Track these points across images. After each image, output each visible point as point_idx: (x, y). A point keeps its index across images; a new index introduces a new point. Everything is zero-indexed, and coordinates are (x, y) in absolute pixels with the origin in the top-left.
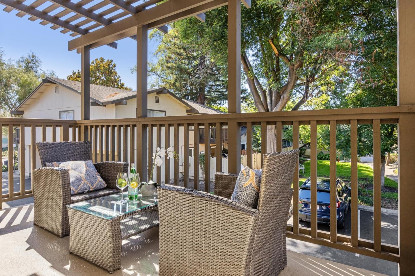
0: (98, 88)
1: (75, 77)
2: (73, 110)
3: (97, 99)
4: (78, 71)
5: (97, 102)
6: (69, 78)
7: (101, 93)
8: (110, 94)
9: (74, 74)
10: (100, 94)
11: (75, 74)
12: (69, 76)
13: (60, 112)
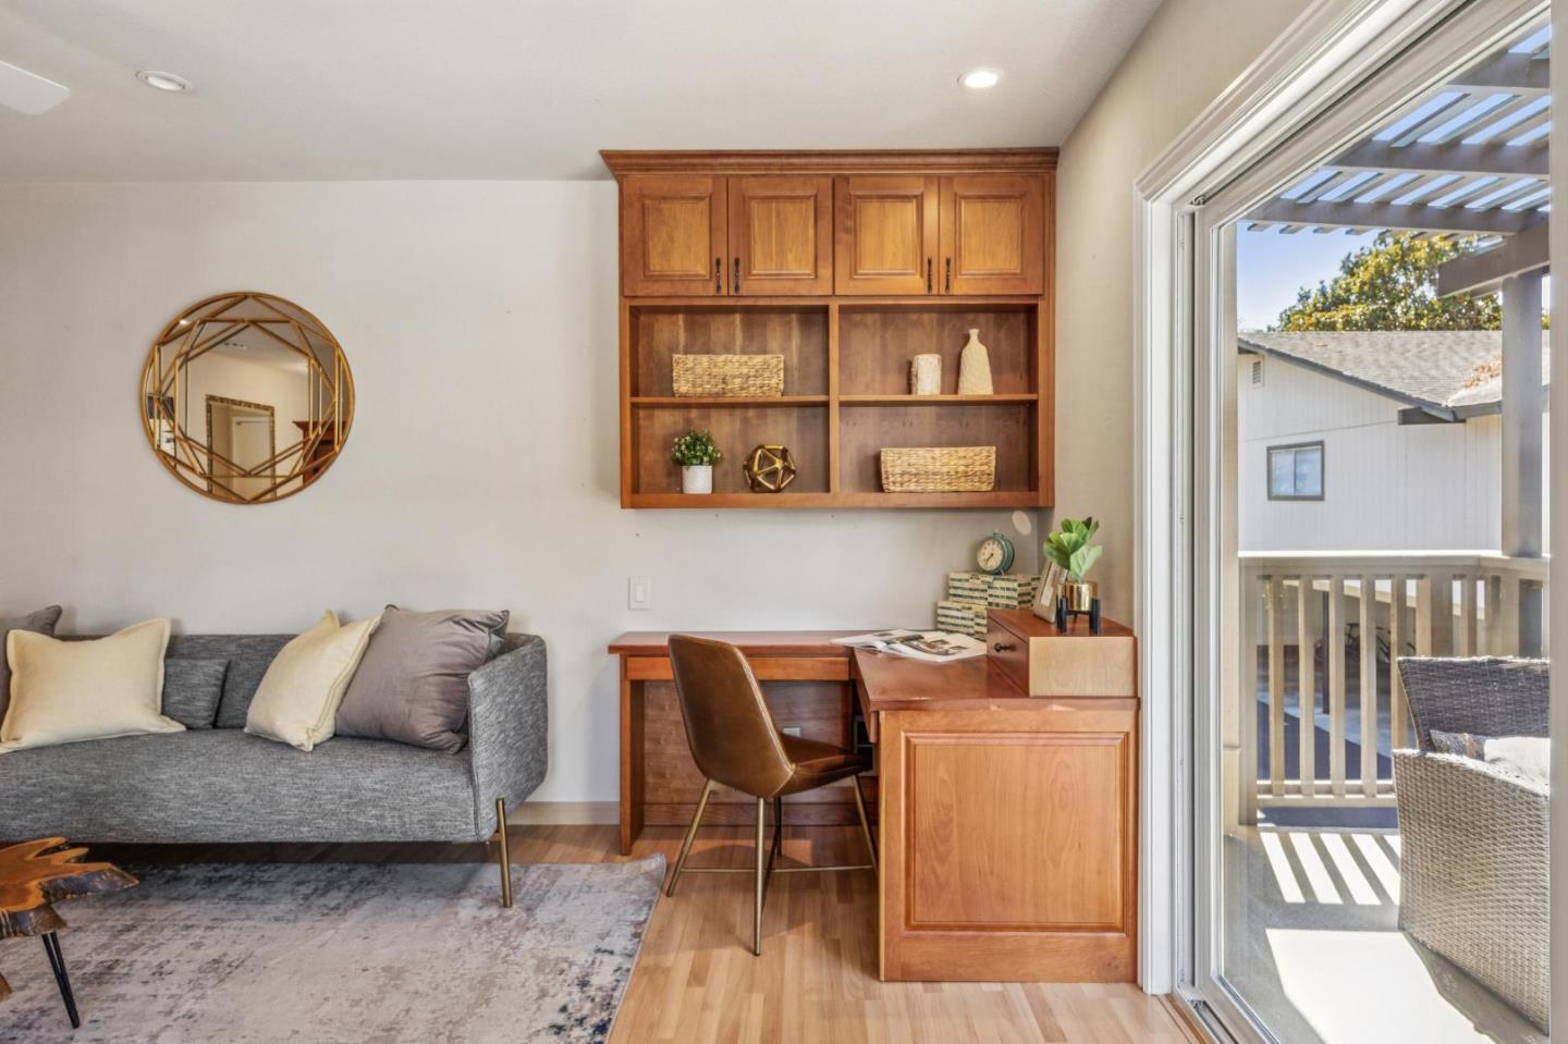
0: (1419, 345)
1: (1308, 311)
2: (1321, 443)
3: (1426, 397)
4: (1320, 286)
5: (1426, 409)
6: (1288, 319)
7: (1437, 367)
8: (1479, 363)
9: (1304, 297)
10: (1433, 373)
11: (1308, 297)
12: (1285, 311)
13: (1269, 449)
